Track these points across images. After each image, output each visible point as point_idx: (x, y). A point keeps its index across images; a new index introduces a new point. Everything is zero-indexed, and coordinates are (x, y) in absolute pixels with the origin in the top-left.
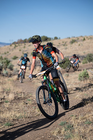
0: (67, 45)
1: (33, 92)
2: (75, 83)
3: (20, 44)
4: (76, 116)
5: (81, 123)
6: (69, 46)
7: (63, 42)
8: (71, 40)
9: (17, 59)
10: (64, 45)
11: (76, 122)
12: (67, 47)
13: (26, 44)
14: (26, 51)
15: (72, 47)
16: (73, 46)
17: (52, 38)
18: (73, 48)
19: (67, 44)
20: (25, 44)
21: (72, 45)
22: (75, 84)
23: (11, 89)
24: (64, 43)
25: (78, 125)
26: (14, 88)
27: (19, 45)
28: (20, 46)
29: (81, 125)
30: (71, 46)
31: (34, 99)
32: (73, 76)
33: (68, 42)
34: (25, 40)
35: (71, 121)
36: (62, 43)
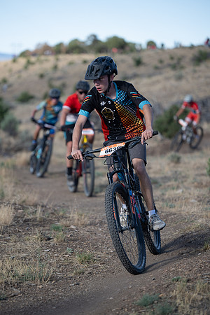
0: (182, 68)
1: (69, 203)
2: (196, 183)
3: (43, 58)
4: (188, 281)
5: (201, 300)
6: (189, 69)
7: (172, 58)
8: (195, 52)
9: (31, 101)
10: (174, 67)
11: (186, 299)
12: (183, 72)
13: (61, 57)
14: (59, 78)
15: (196, 75)
16: (200, 71)
17: (140, 45)
18: (199, 77)
19: (183, 63)
20: (57, 60)
21: (197, 68)
22: (196, 187)
23: (5, 192)
24: (175, 61)
25: (191, 307)
26: (14, 191)
27: (38, 60)
28: (41, 62)
29: (199, 308)
30: (195, 71)
31: (72, 227)
32: (193, 162)
33: (187, 60)
34: (60, 45)
35: (173, 294)
36: (167, 61)
